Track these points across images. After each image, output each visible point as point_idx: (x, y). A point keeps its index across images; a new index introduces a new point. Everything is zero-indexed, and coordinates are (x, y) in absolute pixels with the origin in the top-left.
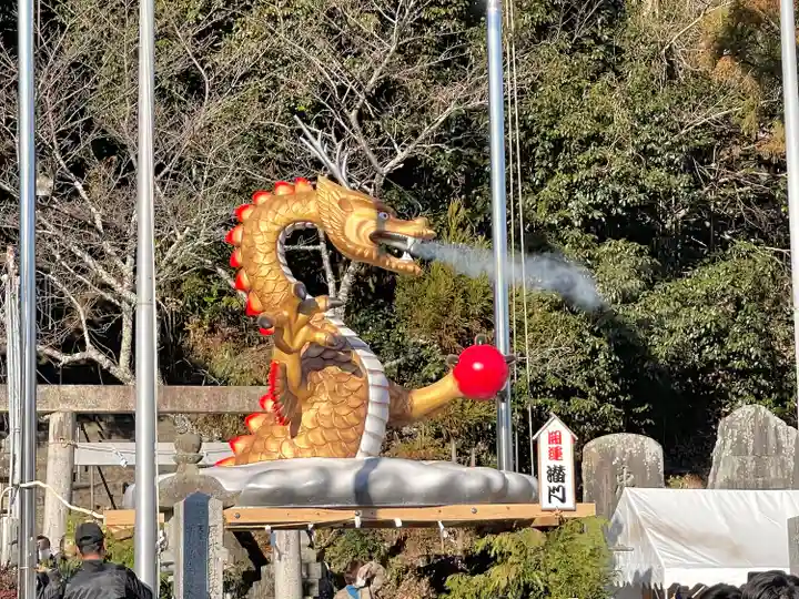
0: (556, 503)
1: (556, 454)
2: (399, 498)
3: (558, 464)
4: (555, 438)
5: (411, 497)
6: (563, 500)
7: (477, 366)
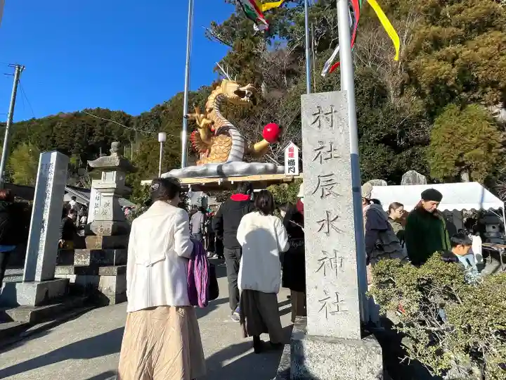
0: (291, 173)
1: (292, 155)
2: (232, 173)
3: (292, 159)
4: (291, 150)
5: (237, 173)
6: (294, 172)
7: (269, 130)
